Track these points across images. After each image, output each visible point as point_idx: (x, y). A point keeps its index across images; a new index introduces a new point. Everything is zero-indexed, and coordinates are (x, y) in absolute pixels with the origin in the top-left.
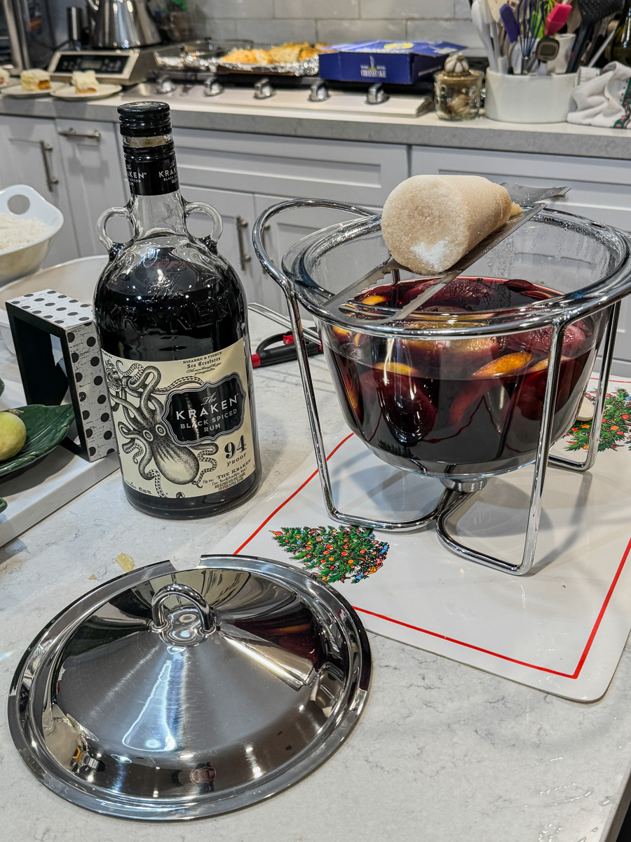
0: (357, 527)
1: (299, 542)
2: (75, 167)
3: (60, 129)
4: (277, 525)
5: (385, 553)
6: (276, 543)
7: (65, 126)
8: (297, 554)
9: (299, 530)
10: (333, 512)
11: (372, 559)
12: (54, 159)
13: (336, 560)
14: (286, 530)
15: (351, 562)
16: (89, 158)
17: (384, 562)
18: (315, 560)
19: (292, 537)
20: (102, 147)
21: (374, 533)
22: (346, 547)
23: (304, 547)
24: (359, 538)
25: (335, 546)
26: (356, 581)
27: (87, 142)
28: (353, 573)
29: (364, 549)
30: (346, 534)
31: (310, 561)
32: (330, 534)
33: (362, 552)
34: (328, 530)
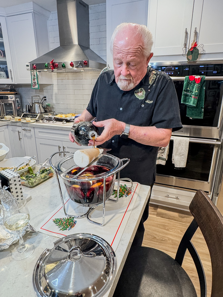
0: (71, 217)
1: (58, 222)
2: (25, 136)
3: (22, 129)
4: (54, 218)
5: (76, 223)
6: (53, 222)
7: (23, 128)
8: (57, 224)
9: (58, 219)
10: (66, 214)
11: (73, 225)
12: (21, 134)
13: (65, 225)
14: (56, 219)
15: (68, 225)
16: (28, 134)
17: (75, 225)
18: (61, 226)
19: (57, 221)
20: (31, 132)
21: (74, 218)
22: (68, 222)
23: (59, 223)
24: (71, 220)
25: (66, 222)
26: (69, 230)
27: (28, 131)
28: (69, 228)
29: (72, 222)
30: (68, 219)
31: (60, 226)
32: (65, 220)
33: (71, 223)
34: (65, 218)
